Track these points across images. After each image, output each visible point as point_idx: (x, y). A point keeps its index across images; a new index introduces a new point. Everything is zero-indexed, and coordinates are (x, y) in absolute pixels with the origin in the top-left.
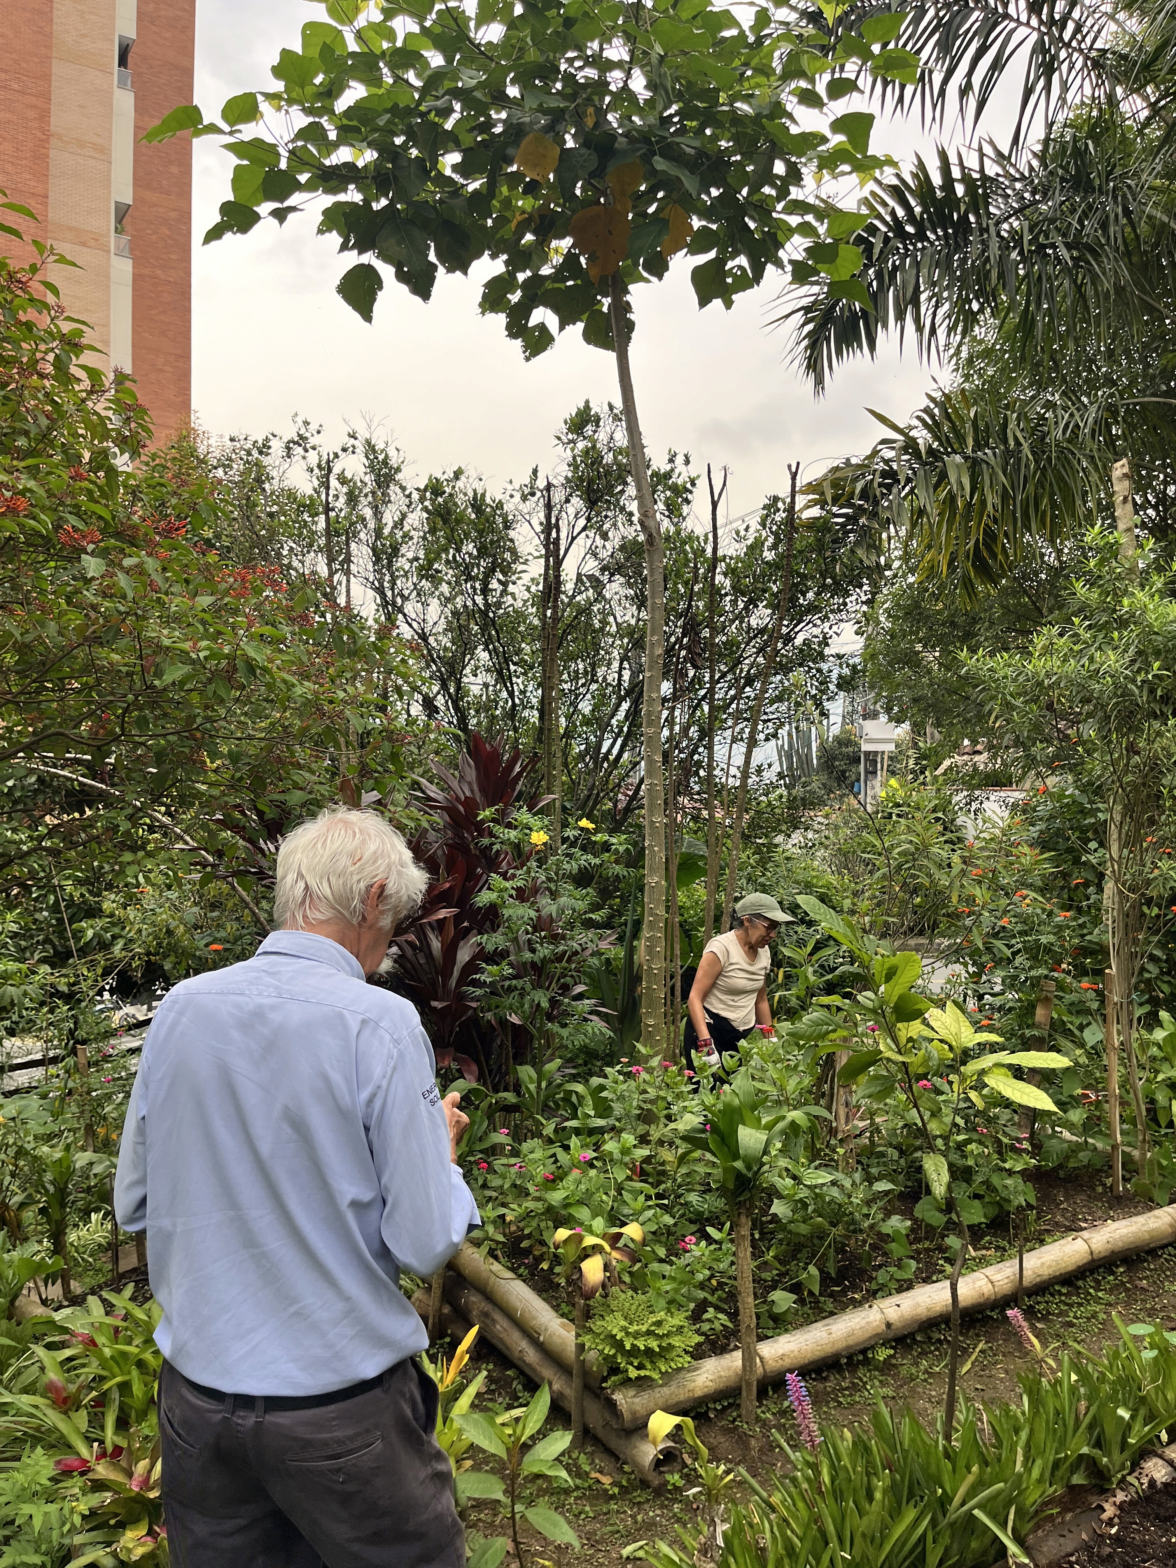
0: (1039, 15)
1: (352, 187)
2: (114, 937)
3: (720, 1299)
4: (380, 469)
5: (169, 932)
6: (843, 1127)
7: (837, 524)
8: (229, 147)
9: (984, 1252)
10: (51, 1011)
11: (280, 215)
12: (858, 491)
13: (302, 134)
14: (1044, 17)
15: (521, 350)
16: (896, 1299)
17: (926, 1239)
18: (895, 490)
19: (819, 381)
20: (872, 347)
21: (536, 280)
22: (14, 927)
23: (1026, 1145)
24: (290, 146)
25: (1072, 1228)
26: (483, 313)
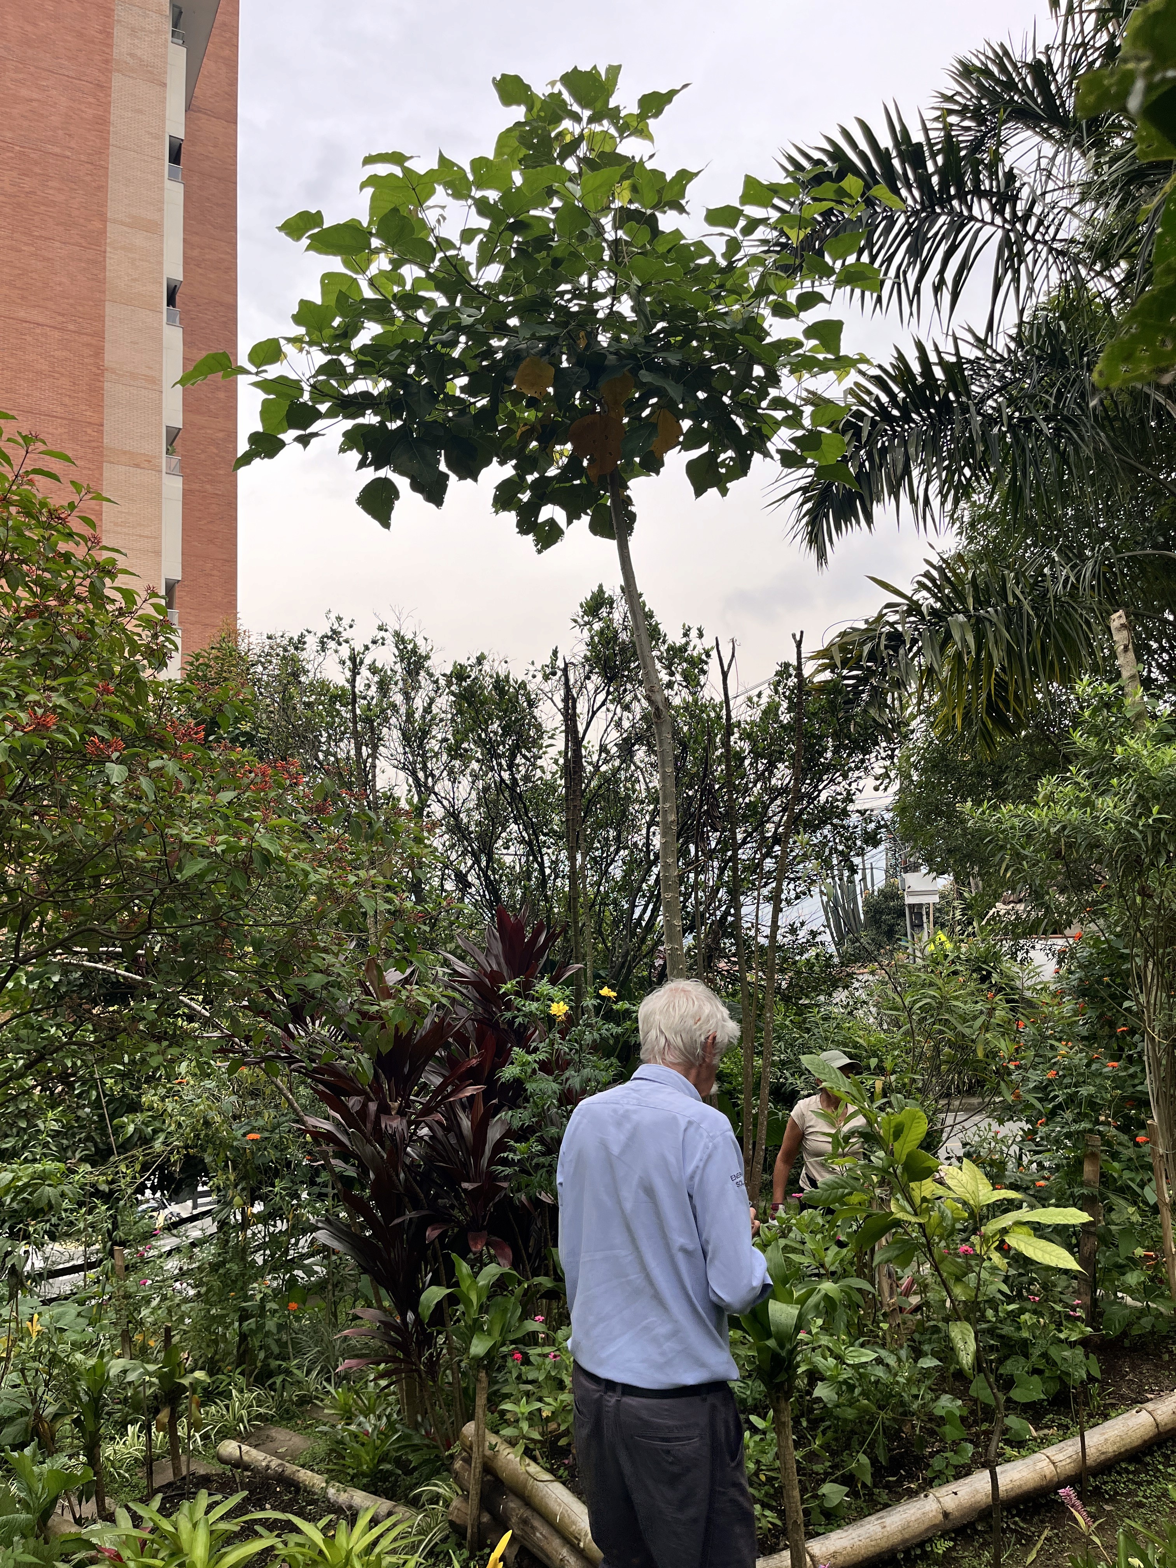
0: (1002, 213)
1: (368, 412)
2: (155, 1132)
3: (767, 1494)
4: (409, 658)
5: (207, 1124)
6: (890, 1301)
7: (848, 686)
8: (256, 384)
9: (1046, 1431)
10: (90, 1212)
11: (304, 440)
12: (865, 654)
13: (322, 370)
14: (1007, 216)
15: (533, 544)
16: (953, 1487)
17: (984, 1420)
18: (901, 651)
19: (822, 556)
20: (869, 519)
21: (543, 481)
22: (55, 1126)
23: (1079, 1313)
24: (312, 381)
25: (1138, 1400)
26: (497, 512)
